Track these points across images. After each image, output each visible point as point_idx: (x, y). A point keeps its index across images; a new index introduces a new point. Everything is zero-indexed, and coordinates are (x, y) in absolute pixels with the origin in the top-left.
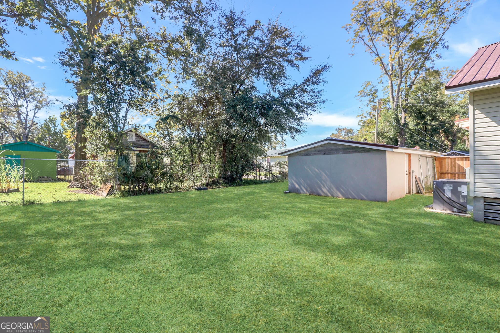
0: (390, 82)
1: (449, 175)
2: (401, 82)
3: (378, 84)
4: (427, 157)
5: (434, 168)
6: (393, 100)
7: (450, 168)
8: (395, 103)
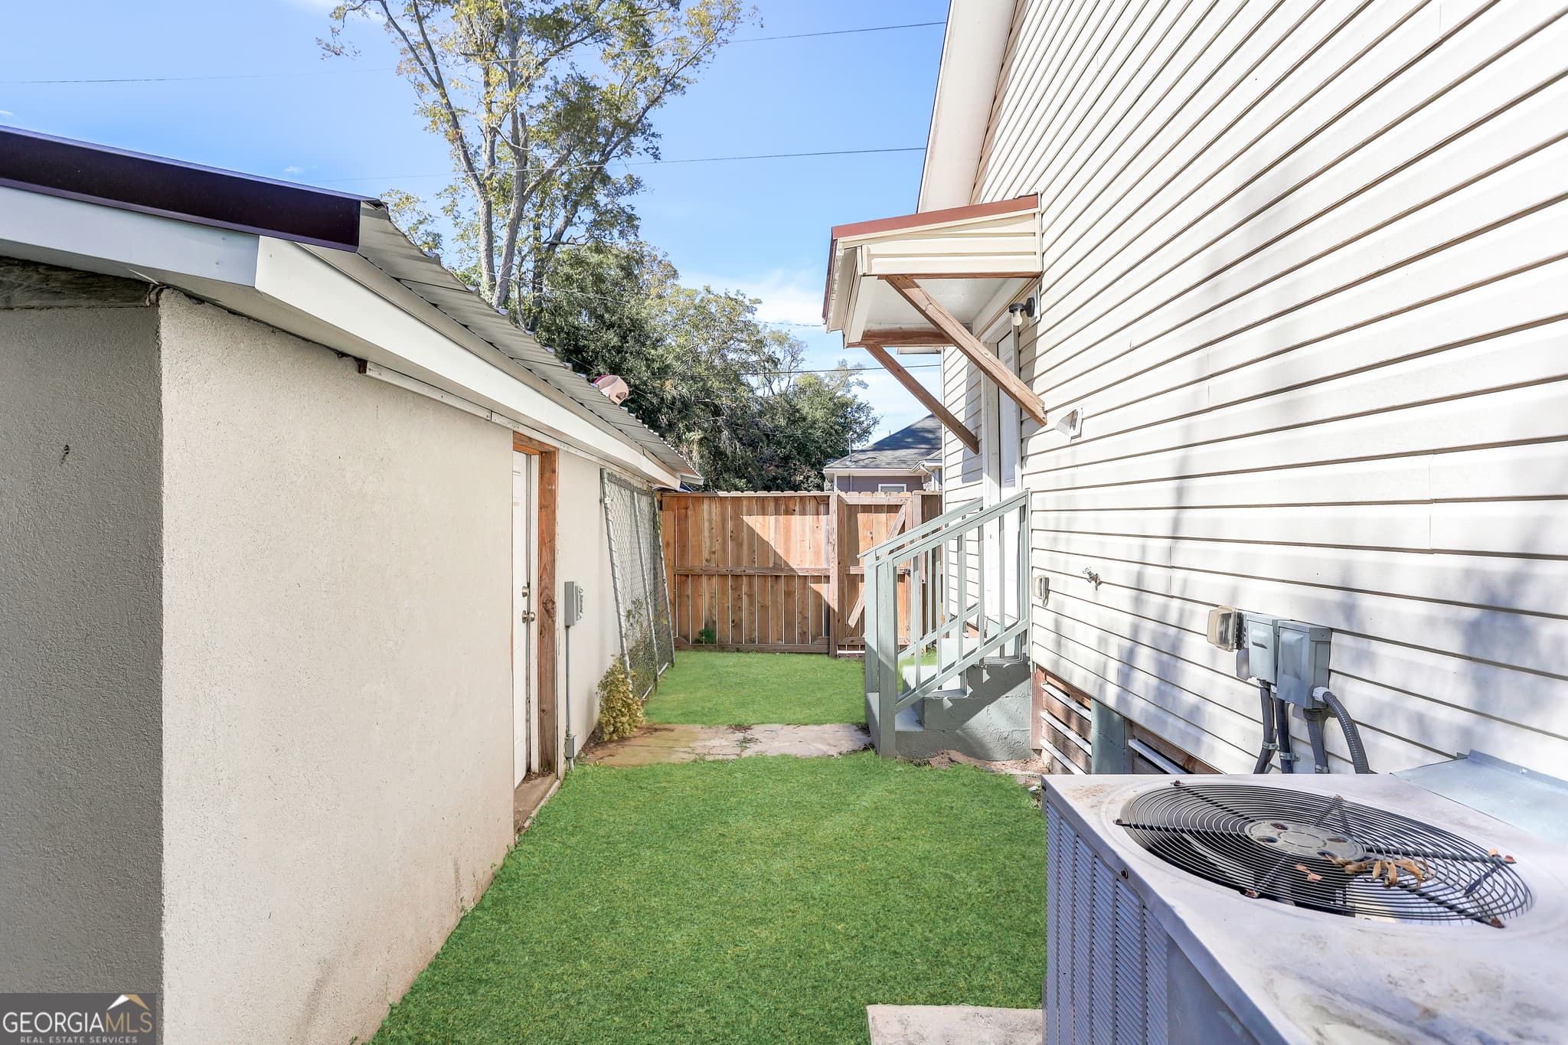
0: (481, 208)
1: (715, 580)
2: (520, 217)
3: (441, 213)
4: (633, 489)
5: (655, 548)
6: (493, 278)
7: (717, 547)
8: (497, 290)
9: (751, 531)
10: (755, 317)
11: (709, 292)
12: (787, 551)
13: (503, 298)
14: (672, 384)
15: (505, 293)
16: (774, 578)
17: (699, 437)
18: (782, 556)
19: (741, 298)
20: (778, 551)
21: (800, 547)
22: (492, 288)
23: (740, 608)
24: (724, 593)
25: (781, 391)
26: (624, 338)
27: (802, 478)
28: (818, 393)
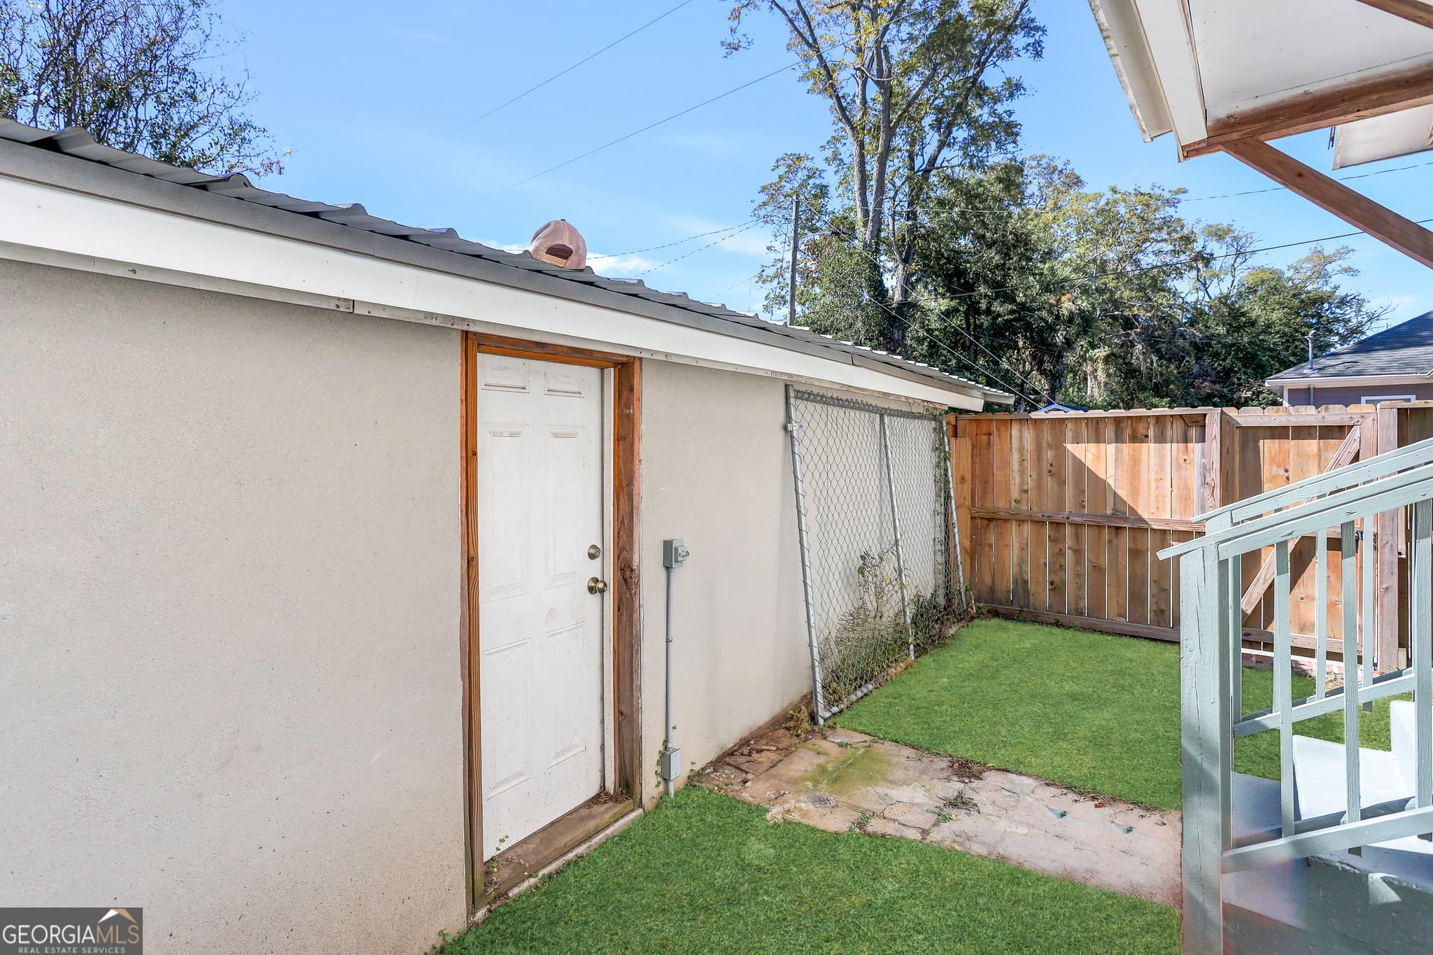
0: (855, 150)
1: (1027, 527)
2: (887, 149)
4: (882, 412)
5: (943, 483)
6: (866, 213)
7: (1030, 484)
8: (870, 224)
9: (1079, 465)
10: (1177, 210)
11: (1115, 192)
12: (1135, 492)
13: (876, 232)
14: (1069, 299)
15: (877, 227)
16: (1113, 530)
17: (1105, 354)
18: (1125, 499)
19: (1158, 191)
20: (1121, 492)
21: (1157, 488)
22: (865, 224)
23: (1062, 567)
24: (1039, 544)
25: (1221, 293)
26: (1007, 256)
27: (1249, 394)
28: (1275, 290)
